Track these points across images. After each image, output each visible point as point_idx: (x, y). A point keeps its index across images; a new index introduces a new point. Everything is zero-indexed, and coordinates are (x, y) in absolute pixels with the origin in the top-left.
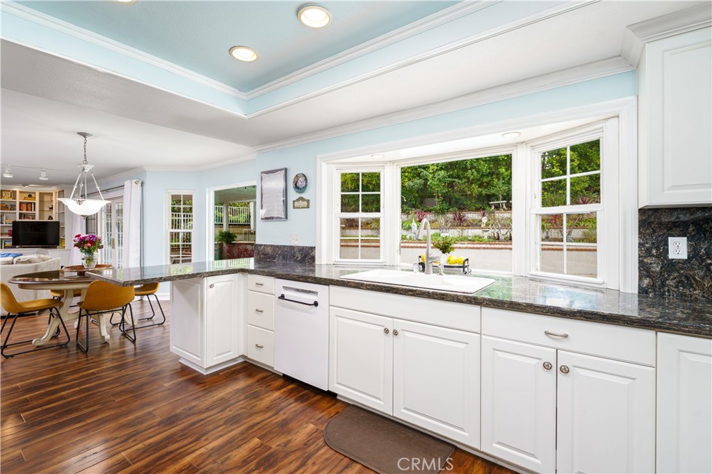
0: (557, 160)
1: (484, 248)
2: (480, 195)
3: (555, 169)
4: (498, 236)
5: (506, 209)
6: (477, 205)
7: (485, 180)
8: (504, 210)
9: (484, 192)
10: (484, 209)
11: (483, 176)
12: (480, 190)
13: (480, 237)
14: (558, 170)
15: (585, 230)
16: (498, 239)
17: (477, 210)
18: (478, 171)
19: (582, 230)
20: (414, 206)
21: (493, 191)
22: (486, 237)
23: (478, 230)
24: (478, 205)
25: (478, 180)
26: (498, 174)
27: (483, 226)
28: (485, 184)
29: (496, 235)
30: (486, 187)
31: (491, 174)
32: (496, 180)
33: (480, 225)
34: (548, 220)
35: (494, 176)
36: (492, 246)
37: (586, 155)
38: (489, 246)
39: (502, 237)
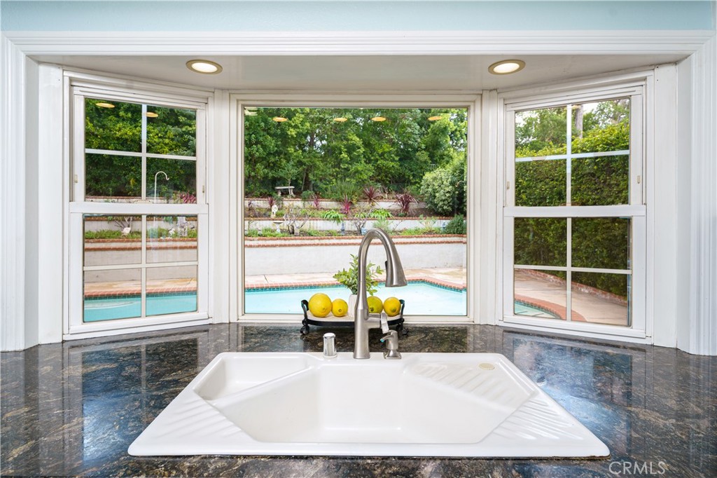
0: (345, 145)
1: (281, 246)
2: (266, 177)
3: (343, 155)
4: (293, 230)
5: (294, 196)
6: (261, 190)
7: (272, 159)
8: (292, 197)
9: (270, 175)
10: (270, 195)
11: (269, 154)
12: (266, 171)
13: (273, 231)
14: (346, 156)
15: (376, 222)
16: (293, 233)
17: (263, 196)
18: (264, 147)
19: (373, 221)
20: (176, 188)
21: (281, 174)
22: (278, 231)
23: (268, 222)
24: (264, 191)
25: (264, 159)
26: (285, 154)
27: (273, 216)
28: (272, 165)
29: (290, 229)
30: (272, 168)
31: (278, 153)
32: (285, 161)
33: (269, 216)
34: (341, 210)
35: (282, 156)
36: (287, 242)
37: (369, 143)
38: (283, 242)
39: (297, 231)
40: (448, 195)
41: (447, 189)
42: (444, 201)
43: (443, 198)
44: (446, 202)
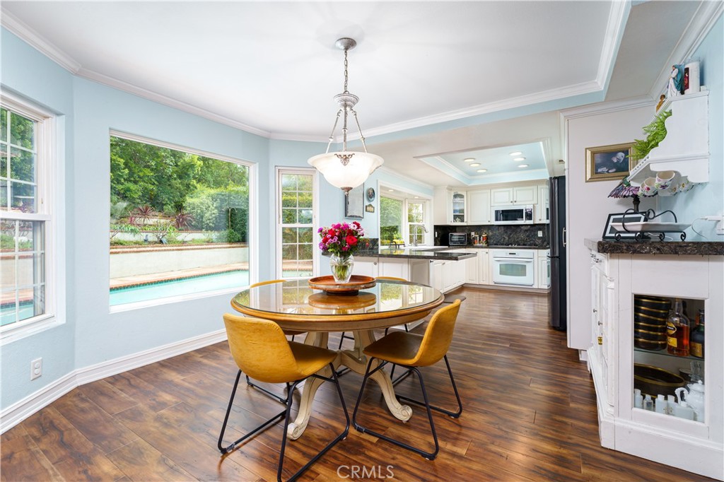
40: (213, 216)
41: (213, 212)
42: (209, 219)
43: (210, 217)
44: (211, 221)
